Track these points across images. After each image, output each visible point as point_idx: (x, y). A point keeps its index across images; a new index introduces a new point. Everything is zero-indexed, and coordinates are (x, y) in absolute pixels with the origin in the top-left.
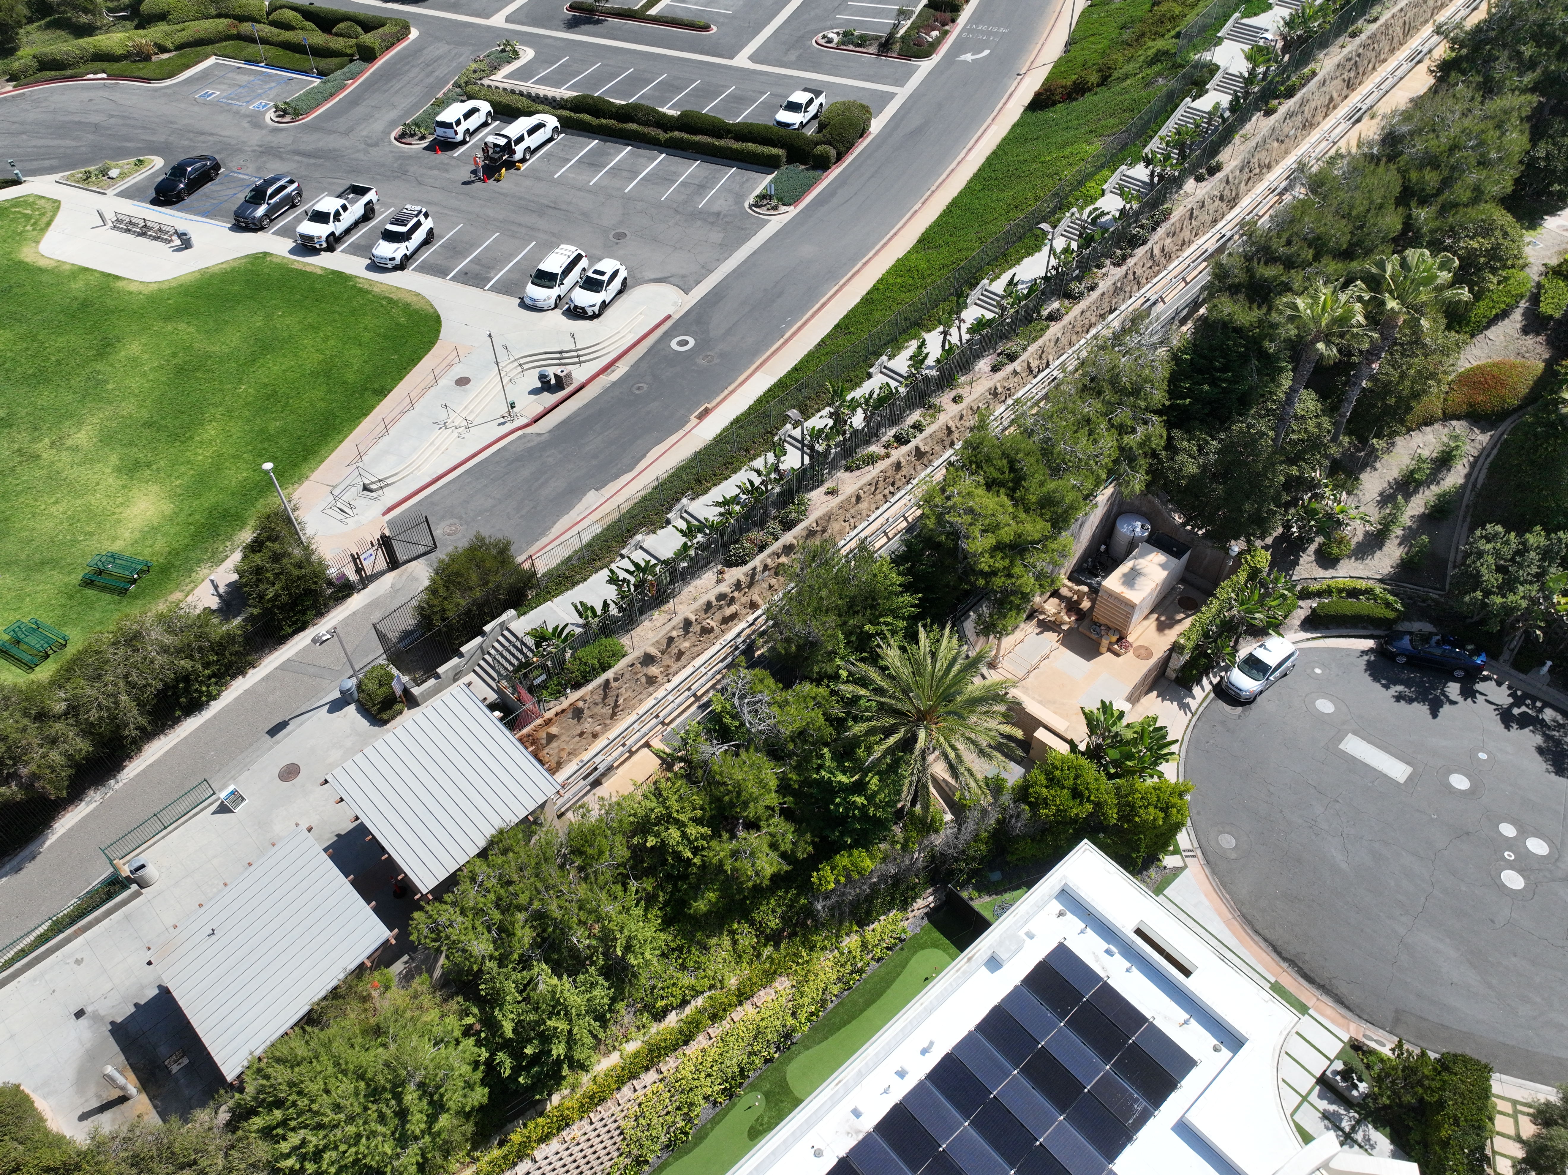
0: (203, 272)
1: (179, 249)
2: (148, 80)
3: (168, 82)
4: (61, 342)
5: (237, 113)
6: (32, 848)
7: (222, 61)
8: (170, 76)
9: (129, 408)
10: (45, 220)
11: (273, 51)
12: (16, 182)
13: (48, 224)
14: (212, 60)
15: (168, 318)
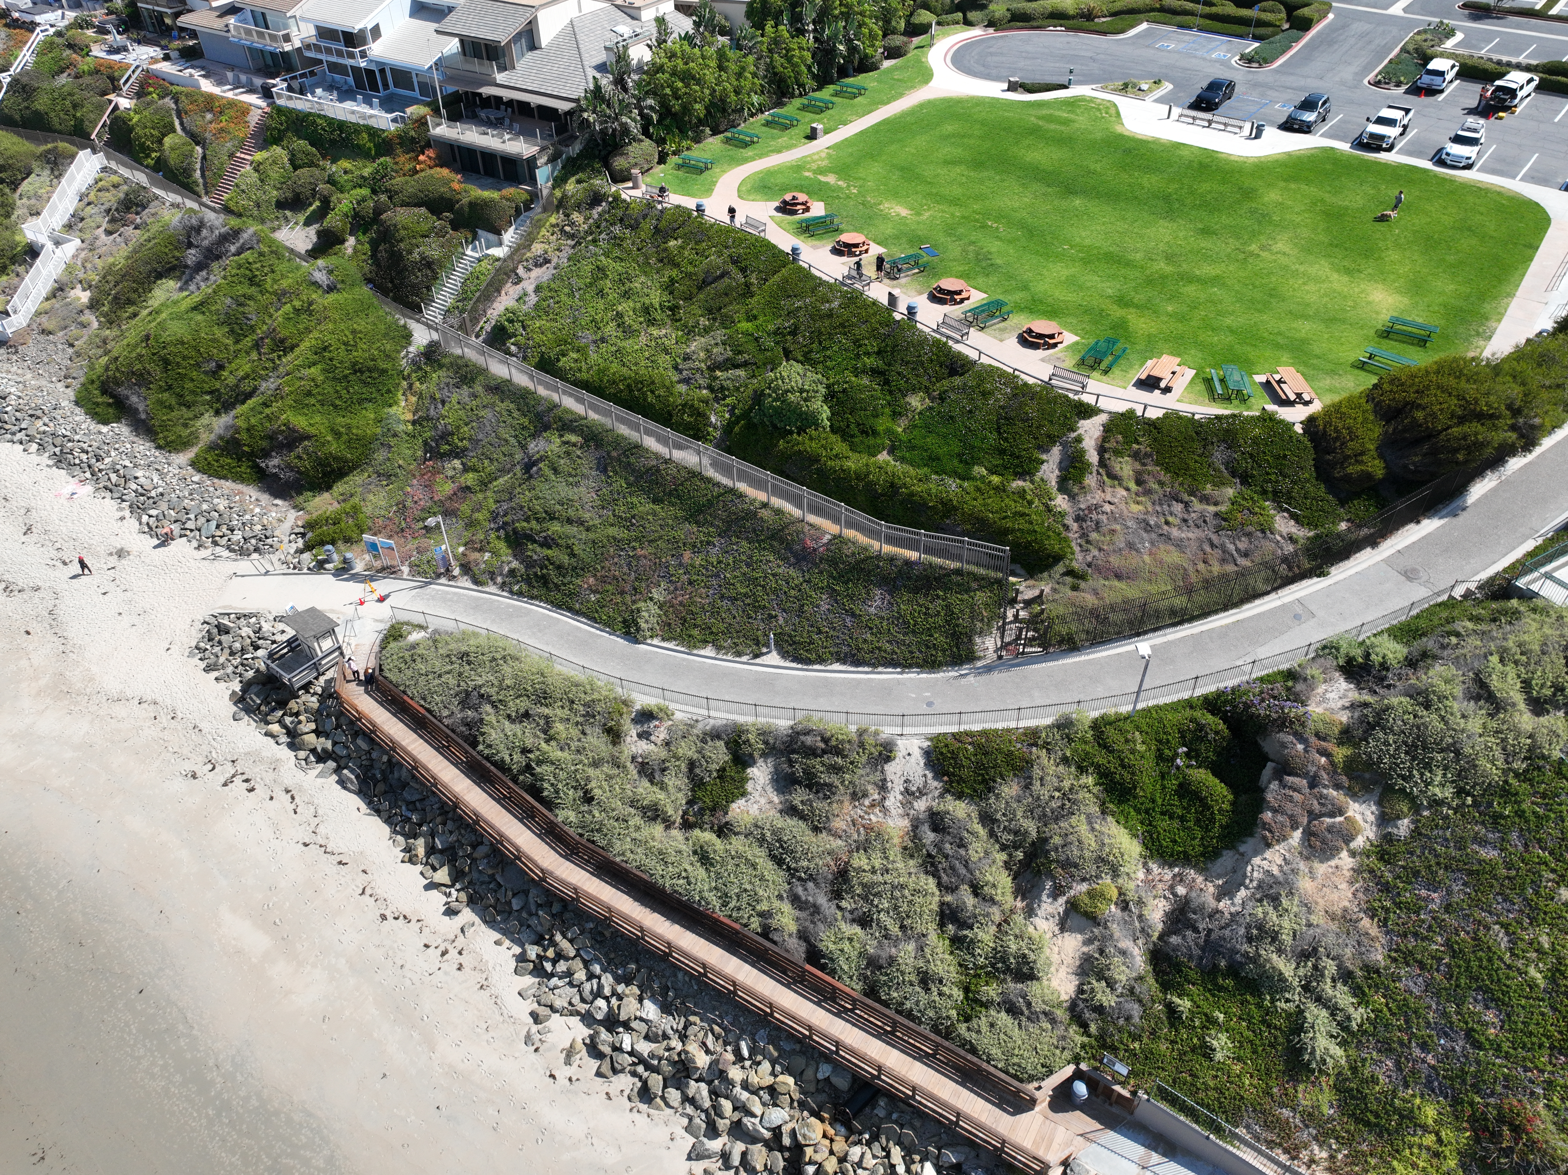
0: (1289, 154)
1: (1249, 138)
2: (1104, 33)
3: (1121, 36)
4: (1205, 187)
5: (1204, 59)
6: (1458, 503)
7: (1154, 26)
8: (1122, 31)
9: (1305, 233)
10: (1112, 111)
11: (1198, 21)
12: (1065, 87)
13: (1118, 115)
14: (1144, 26)
15: (1285, 180)
